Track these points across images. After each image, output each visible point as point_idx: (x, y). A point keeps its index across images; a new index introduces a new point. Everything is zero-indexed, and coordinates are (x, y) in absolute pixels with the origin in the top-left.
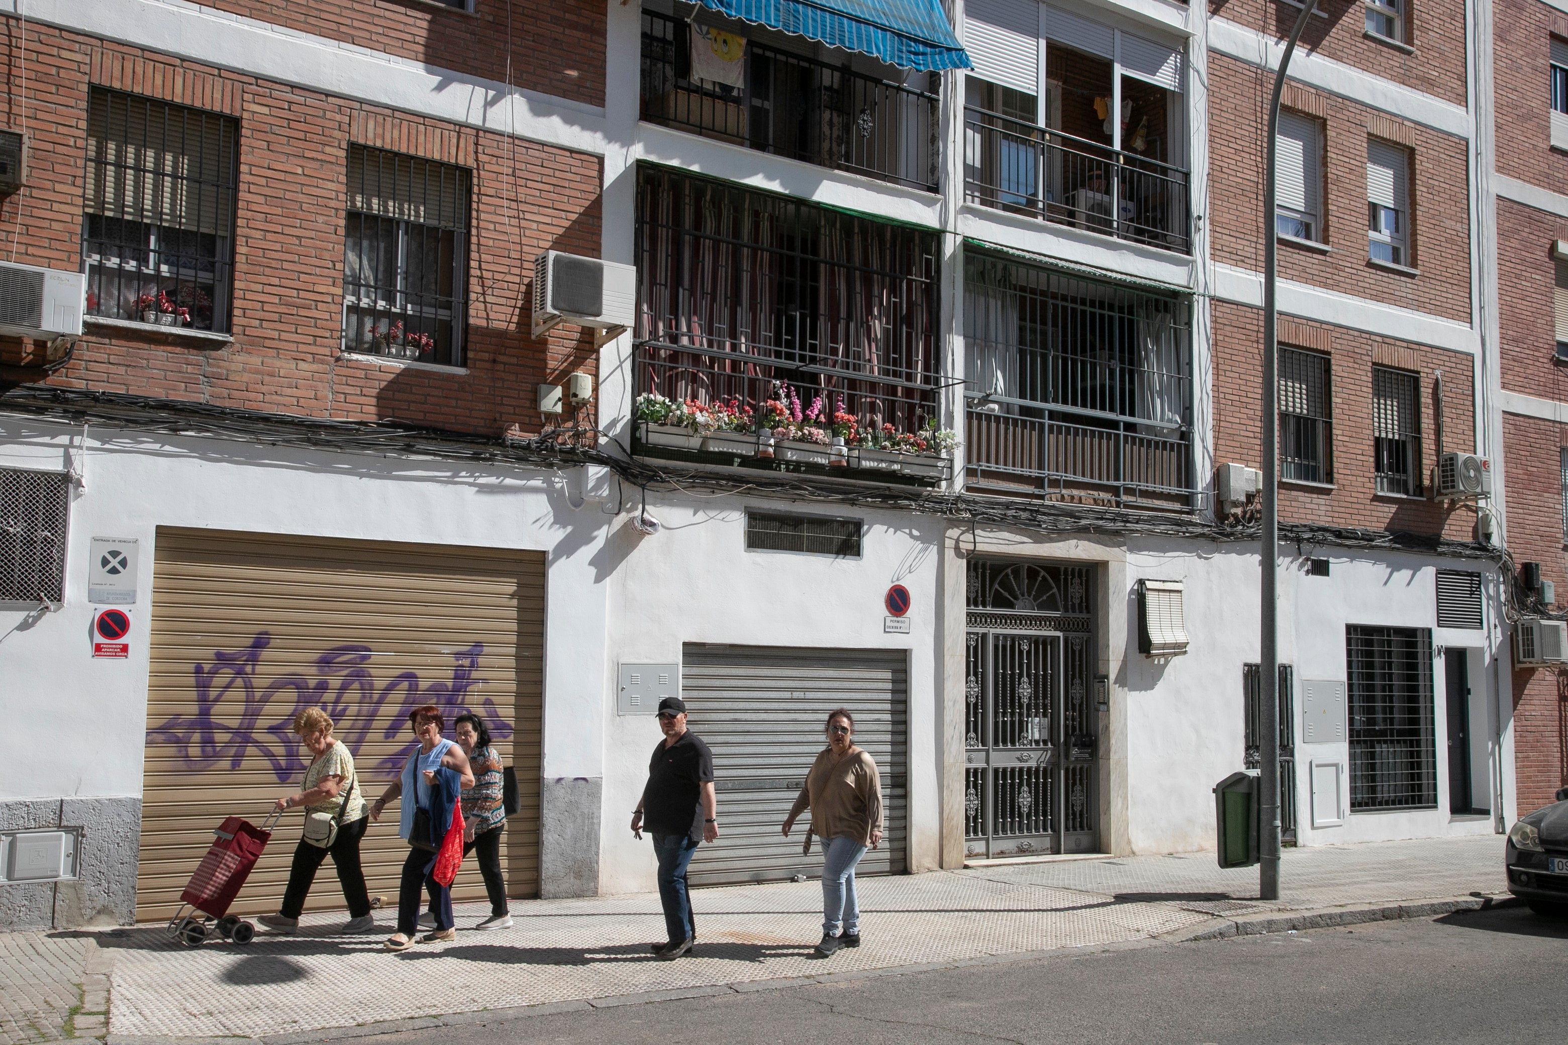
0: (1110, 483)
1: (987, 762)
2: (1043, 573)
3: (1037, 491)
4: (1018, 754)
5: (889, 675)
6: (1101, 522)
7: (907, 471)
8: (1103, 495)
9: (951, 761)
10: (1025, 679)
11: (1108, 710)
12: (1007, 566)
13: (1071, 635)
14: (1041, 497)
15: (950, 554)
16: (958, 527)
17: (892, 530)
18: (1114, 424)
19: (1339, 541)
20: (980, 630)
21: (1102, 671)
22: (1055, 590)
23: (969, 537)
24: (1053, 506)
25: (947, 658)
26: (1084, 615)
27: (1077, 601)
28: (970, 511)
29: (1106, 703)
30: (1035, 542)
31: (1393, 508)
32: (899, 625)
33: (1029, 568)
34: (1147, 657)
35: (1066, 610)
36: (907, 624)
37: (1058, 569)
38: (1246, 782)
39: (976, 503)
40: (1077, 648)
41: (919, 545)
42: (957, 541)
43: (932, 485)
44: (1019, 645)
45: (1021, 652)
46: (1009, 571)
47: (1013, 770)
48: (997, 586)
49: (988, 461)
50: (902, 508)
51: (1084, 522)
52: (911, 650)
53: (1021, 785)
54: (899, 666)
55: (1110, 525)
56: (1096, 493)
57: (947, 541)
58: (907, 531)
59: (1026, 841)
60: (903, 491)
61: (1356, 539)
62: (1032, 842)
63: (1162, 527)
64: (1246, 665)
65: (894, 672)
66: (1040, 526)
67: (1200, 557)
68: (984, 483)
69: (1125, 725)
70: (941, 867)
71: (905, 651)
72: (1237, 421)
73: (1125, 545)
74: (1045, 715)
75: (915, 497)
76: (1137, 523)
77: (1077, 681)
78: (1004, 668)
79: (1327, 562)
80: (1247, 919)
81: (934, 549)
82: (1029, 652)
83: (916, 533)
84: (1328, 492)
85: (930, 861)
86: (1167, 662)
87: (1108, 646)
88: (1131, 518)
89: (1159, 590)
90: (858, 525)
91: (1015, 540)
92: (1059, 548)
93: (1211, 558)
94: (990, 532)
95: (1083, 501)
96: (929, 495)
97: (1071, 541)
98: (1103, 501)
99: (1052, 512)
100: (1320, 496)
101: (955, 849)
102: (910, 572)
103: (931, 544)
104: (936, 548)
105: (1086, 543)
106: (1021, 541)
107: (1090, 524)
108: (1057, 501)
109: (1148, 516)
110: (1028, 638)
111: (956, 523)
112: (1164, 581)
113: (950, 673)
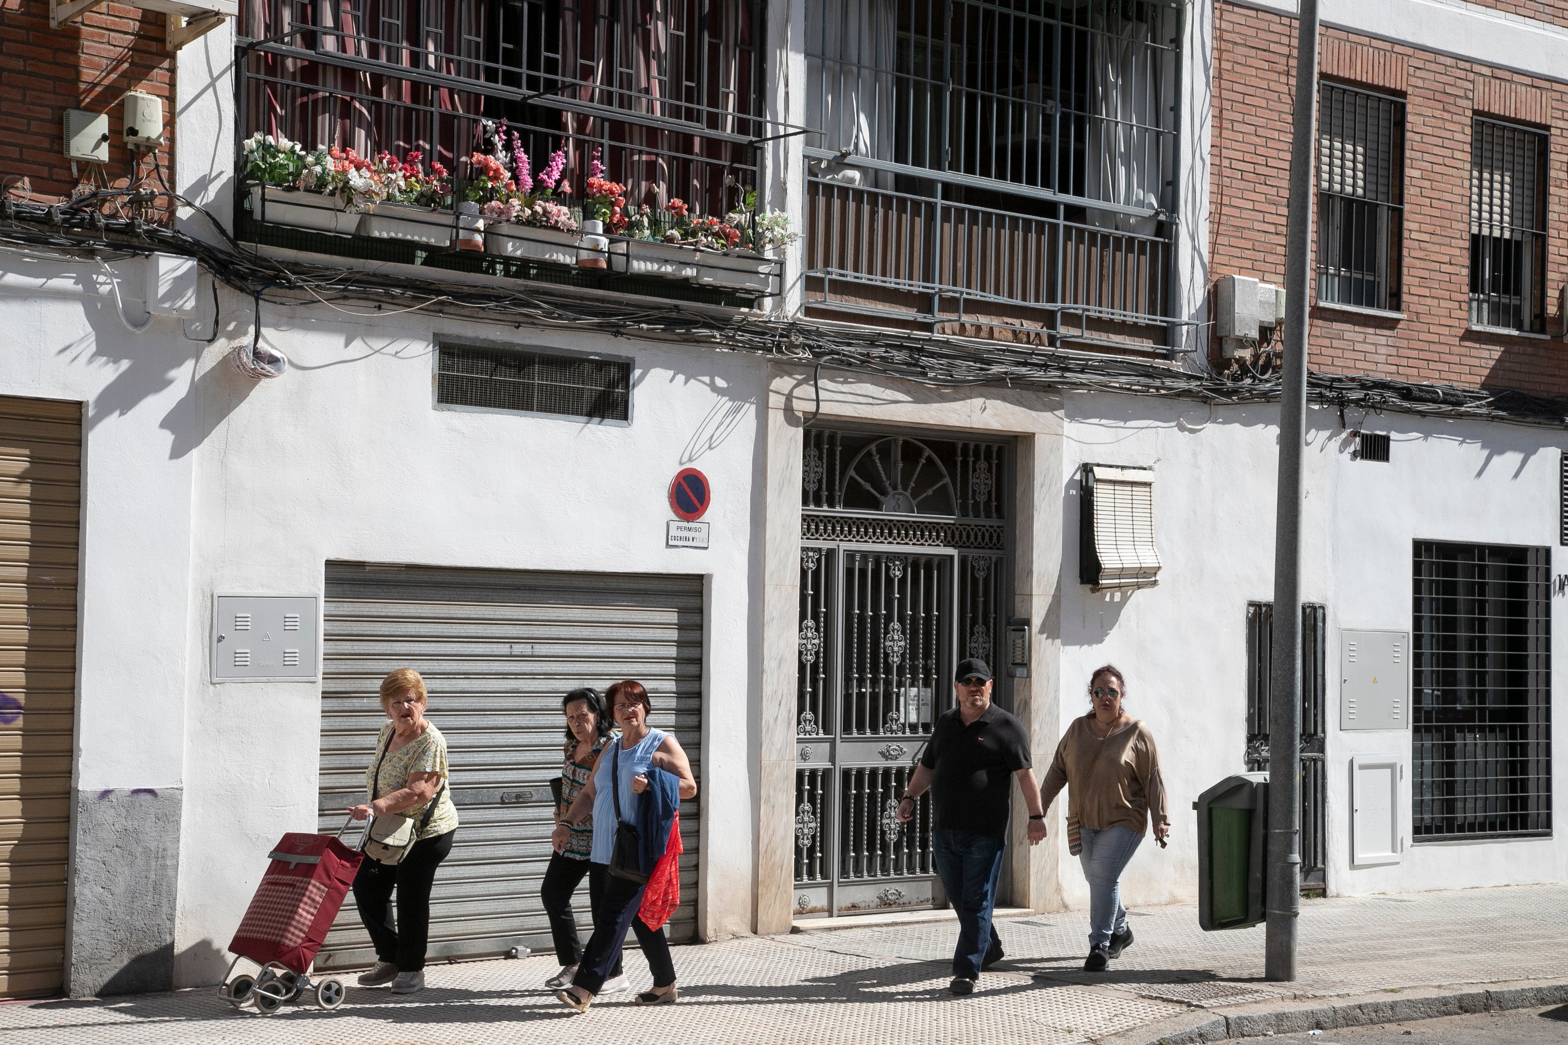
0: (1039, 305)
1: (832, 759)
2: (928, 452)
3: (920, 317)
4: (882, 746)
5: (672, 617)
6: (1023, 370)
7: (707, 280)
8: (1031, 326)
9: (774, 757)
10: (896, 625)
11: (1029, 676)
12: (869, 440)
13: (971, 553)
14: (928, 327)
15: (776, 418)
16: (790, 375)
17: (681, 378)
18: (1049, 208)
19: (1406, 404)
20: (825, 545)
21: (1020, 614)
22: (947, 480)
23: (808, 390)
24: (947, 343)
25: (769, 589)
26: (994, 522)
27: (982, 499)
28: (811, 347)
29: (1026, 664)
30: (916, 401)
31: (1496, 352)
32: (690, 534)
33: (904, 441)
34: (1093, 591)
35: (964, 514)
36: (703, 534)
37: (953, 446)
38: (1246, 791)
39: (820, 334)
40: (980, 576)
41: (726, 404)
42: (789, 397)
43: (750, 304)
44: (888, 568)
45: (889, 581)
46: (873, 447)
47: (874, 772)
48: (852, 472)
49: (842, 266)
50: (698, 341)
51: (995, 369)
52: (710, 576)
53: (886, 796)
54: (692, 602)
55: (1038, 375)
56: (1016, 322)
57: (773, 398)
58: (707, 379)
59: (892, 888)
60: (700, 313)
61: (1434, 401)
62: (903, 888)
63: (1123, 379)
64: (1251, 604)
65: (681, 611)
66: (924, 374)
67: (1182, 428)
68: (835, 302)
69: (1056, 699)
70: (755, 932)
71: (700, 577)
72: (1250, 205)
73: (1060, 406)
74: (927, 684)
75: (721, 323)
76: (1082, 371)
77: (980, 628)
78: (862, 607)
79: (1387, 439)
80: (1244, 1012)
81: (750, 411)
82: (902, 581)
83: (720, 383)
84: (1392, 324)
85: (737, 922)
86: (1125, 599)
87: (1030, 572)
88: (1072, 364)
89: (1114, 482)
90: (625, 368)
91: (884, 396)
92: (954, 411)
93: (1200, 430)
94: (843, 383)
95: (996, 335)
96: (744, 320)
97: (974, 400)
98: (1028, 335)
99: (945, 351)
100: (1378, 331)
101: (778, 901)
102: (710, 448)
103: (746, 402)
104: (753, 408)
105: (999, 403)
106: (894, 399)
107: (1006, 373)
108: (954, 334)
109: (1102, 361)
110: (902, 557)
111: (787, 368)
112: (1123, 468)
113: (774, 614)
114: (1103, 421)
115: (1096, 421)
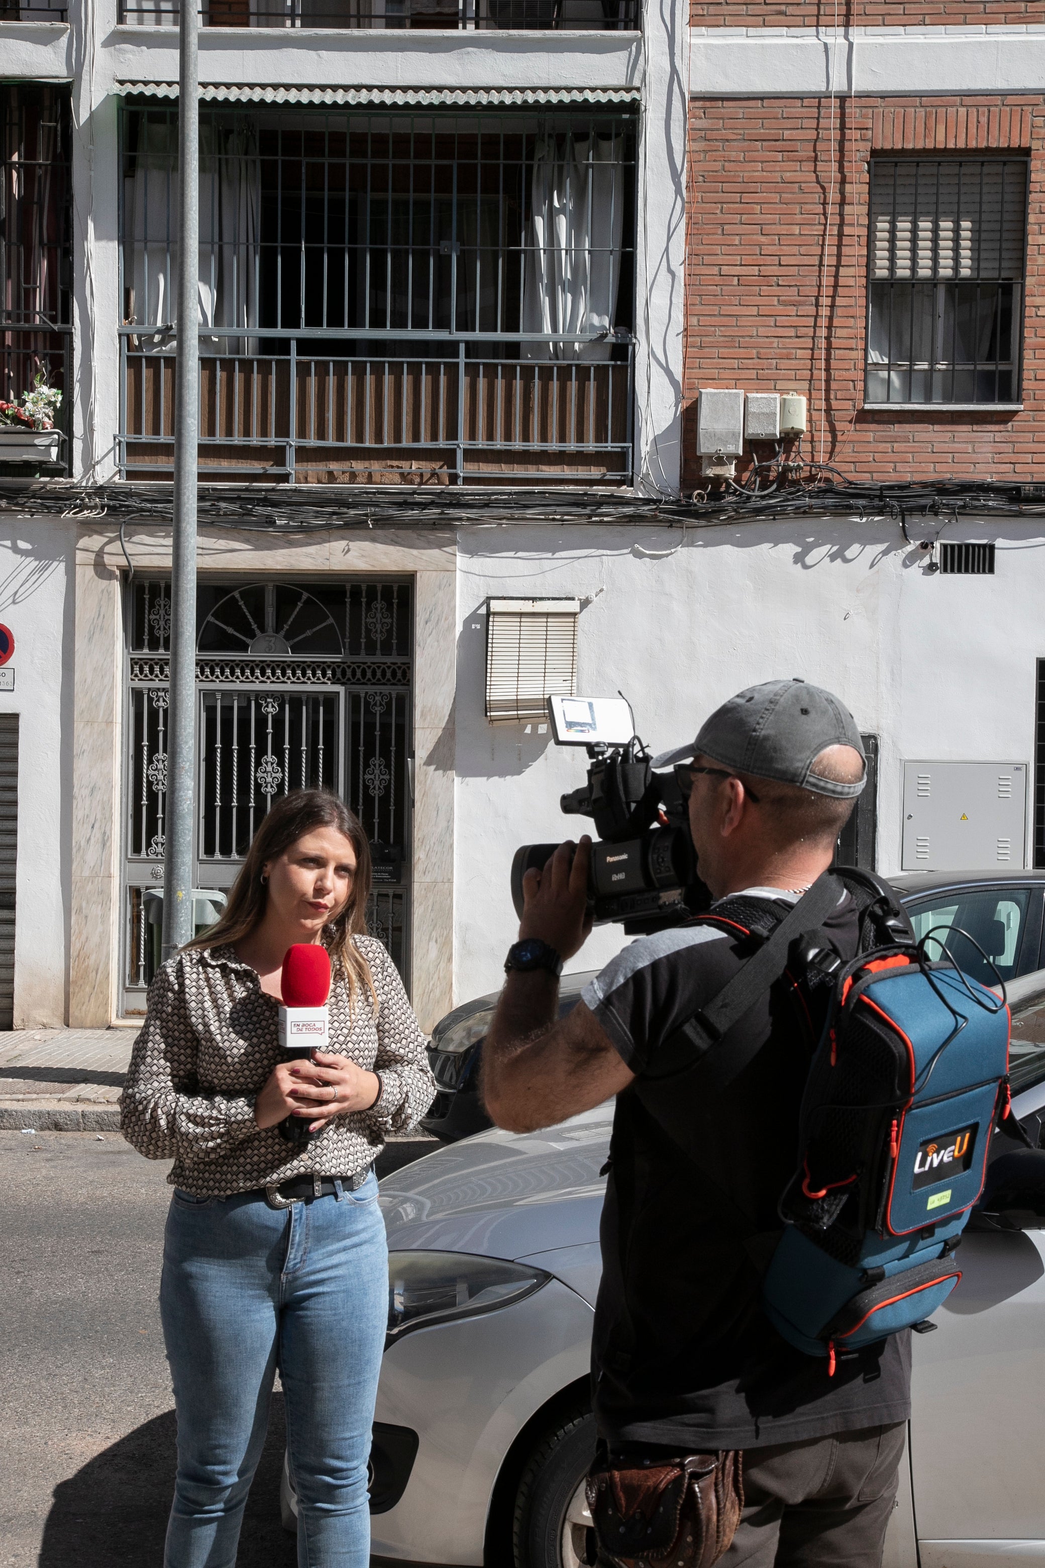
0: (435, 445)
2: (305, 596)
3: (275, 470)
6: (397, 510)
8: (426, 467)
9: (86, 873)
10: (270, 758)
13: (361, 690)
14: (282, 478)
15: (85, 574)
16: (100, 534)
18: (450, 348)
19: (1015, 508)
22: (331, 620)
23: (115, 547)
24: (305, 491)
25: (79, 726)
26: (399, 660)
27: (378, 637)
30: (257, 549)
33: (275, 587)
35: (355, 652)
36: (8, 678)
37: (338, 588)
39: (130, 494)
40: (379, 710)
41: (31, 564)
42: (100, 554)
43: (55, 473)
44: (258, 706)
45: (261, 717)
46: (236, 594)
48: (210, 618)
52: (17, 715)
54: (9, 738)
55: (420, 513)
56: (405, 465)
57: (80, 556)
58: (8, 543)
67: (639, 555)
69: (449, 830)
70: (68, 1026)
71: (7, 715)
72: (754, 310)
73: (454, 543)
78: (228, 741)
79: (992, 548)
81: (58, 570)
82: (278, 717)
83: (23, 545)
84: (1005, 418)
85: (48, 1013)
87: (415, 706)
89: (521, 615)
91: (216, 546)
92: (308, 555)
93: (667, 556)
94: (164, 537)
95: (376, 478)
96: (42, 488)
97: (334, 544)
98: (421, 475)
99: (294, 499)
100: (975, 428)
101: (92, 1000)
102: (14, 602)
103: (54, 560)
104: (62, 566)
105: (367, 545)
106: (229, 547)
107: (366, 515)
108: (319, 482)
109: (510, 494)
110: (278, 695)
111: (97, 528)
112: (534, 599)
113: (85, 747)
114: (520, 554)
115: (511, 554)
